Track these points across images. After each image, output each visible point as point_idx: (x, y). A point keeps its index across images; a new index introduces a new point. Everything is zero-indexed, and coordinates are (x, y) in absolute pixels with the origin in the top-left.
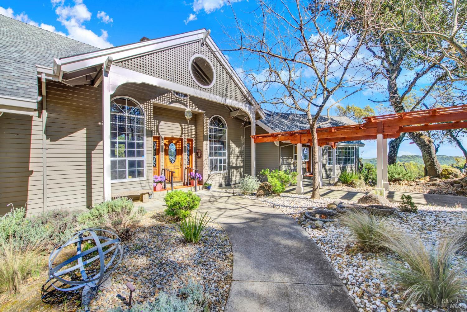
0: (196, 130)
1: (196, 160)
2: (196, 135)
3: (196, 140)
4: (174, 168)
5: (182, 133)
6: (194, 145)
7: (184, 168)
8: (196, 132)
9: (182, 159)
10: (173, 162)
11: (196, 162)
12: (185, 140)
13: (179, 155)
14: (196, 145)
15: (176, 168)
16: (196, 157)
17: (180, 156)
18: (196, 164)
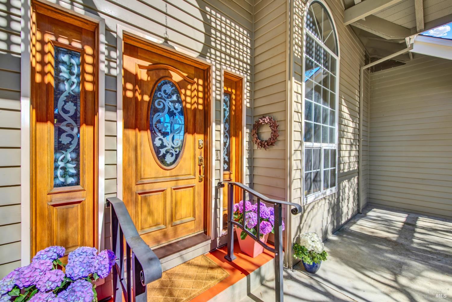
0: (253, 49)
1: (251, 151)
2: (253, 66)
3: (253, 83)
4: (172, 184)
5: (207, 46)
6: (246, 103)
7: (214, 183)
8: (253, 58)
9: (206, 149)
10: (169, 159)
11: (251, 159)
12: (216, 76)
13: (194, 131)
14: (252, 100)
15: (181, 184)
16: (250, 143)
17: (200, 138)
18: (251, 167)
